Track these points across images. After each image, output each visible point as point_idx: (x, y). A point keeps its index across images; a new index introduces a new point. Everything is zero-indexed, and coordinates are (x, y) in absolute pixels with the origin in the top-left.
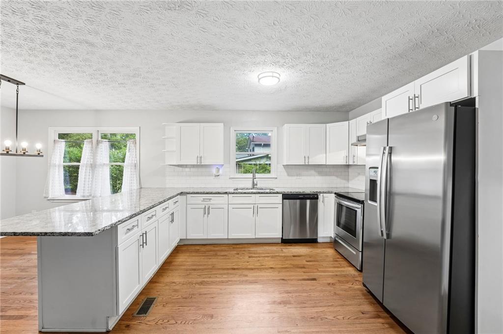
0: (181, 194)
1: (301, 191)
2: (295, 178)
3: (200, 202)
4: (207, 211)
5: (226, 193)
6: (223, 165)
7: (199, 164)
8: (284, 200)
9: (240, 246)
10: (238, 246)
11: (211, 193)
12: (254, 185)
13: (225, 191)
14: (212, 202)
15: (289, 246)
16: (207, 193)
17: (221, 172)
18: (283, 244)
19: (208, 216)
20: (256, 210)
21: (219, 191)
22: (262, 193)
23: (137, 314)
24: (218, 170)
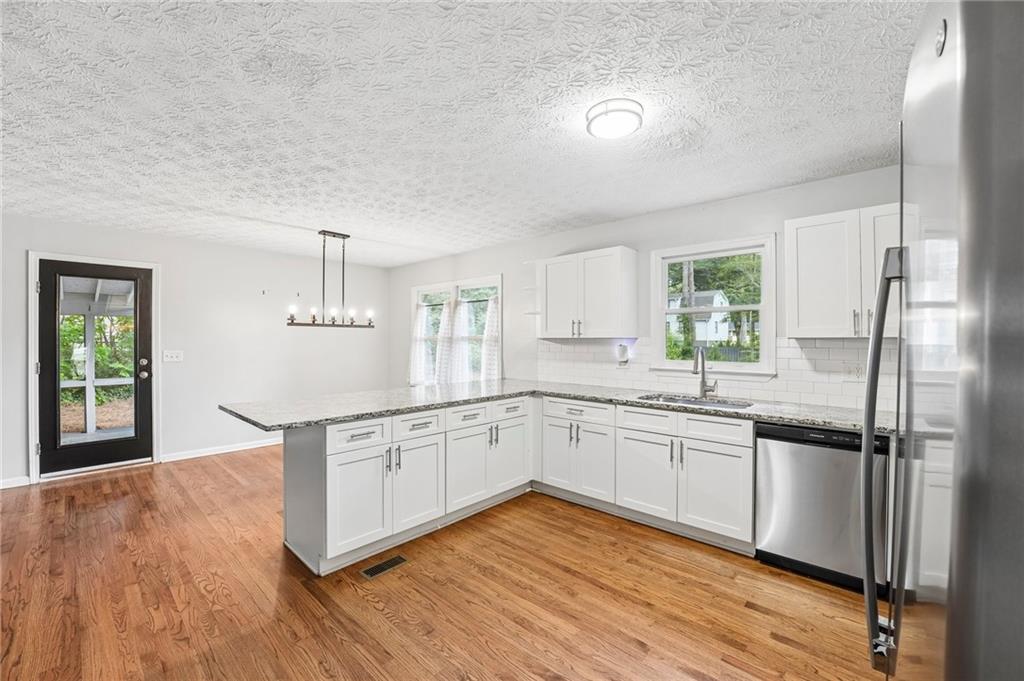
0: (533, 393)
1: (819, 418)
2: (842, 378)
3: (564, 414)
4: (574, 434)
5: (610, 401)
6: (636, 339)
7: (576, 336)
8: (759, 440)
9: (638, 531)
10: (633, 529)
11: (582, 399)
12: (705, 389)
13: (608, 398)
14: (584, 417)
15: (771, 572)
16: (575, 398)
17: (630, 354)
18: (758, 563)
19: (577, 447)
20: (678, 453)
21: (597, 396)
22: (693, 411)
23: (366, 572)
24: (624, 349)
